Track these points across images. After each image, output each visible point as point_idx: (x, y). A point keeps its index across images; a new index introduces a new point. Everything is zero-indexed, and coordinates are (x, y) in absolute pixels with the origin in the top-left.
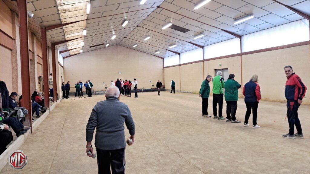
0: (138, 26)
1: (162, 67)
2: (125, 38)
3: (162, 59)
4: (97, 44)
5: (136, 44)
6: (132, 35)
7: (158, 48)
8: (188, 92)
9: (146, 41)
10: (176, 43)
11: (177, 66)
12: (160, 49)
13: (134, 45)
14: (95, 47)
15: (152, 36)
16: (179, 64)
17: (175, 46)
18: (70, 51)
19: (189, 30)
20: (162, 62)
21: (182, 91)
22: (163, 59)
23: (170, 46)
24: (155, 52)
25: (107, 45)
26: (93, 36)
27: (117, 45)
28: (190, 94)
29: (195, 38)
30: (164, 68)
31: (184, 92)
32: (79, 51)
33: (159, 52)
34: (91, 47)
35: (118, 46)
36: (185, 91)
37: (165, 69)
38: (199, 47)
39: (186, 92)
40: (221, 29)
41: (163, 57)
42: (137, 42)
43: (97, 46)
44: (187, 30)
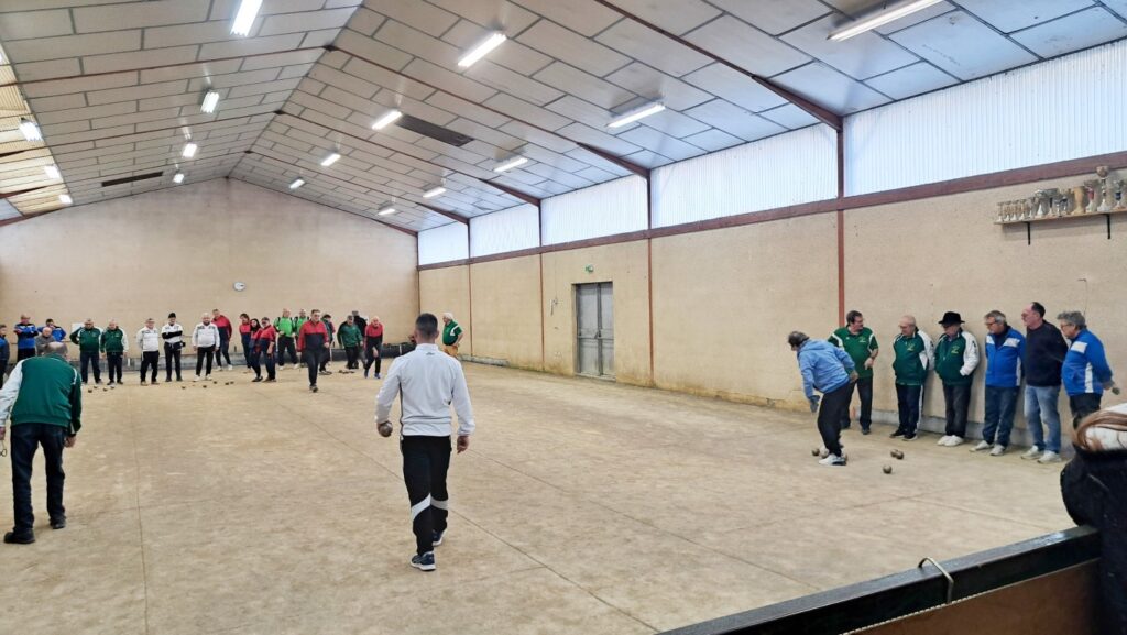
0: (279, 112)
1: (411, 267)
2: (248, 152)
3: (411, 238)
4: (129, 175)
5: (300, 178)
6: (270, 144)
7: (386, 197)
8: (495, 361)
9: (329, 167)
10: (444, 180)
11: (459, 263)
12: (394, 199)
13: (293, 181)
14: (129, 184)
15: (347, 150)
16: (465, 256)
17: (441, 191)
18: (12, 199)
19: (472, 139)
20: (413, 249)
21: (476, 359)
22: (416, 234)
23: (426, 191)
24: (380, 209)
25: (179, 178)
26: (91, 145)
27: (227, 178)
28: (501, 369)
29: (501, 169)
30: (419, 268)
31: (482, 363)
32: (56, 198)
33: (391, 211)
34: (105, 184)
35: (234, 182)
36: (483, 360)
37: (422, 272)
38: (523, 201)
39: (489, 361)
40: (578, 143)
41: (416, 230)
42: (301, 172)
43: (135, 183)
44: (463, 136)
